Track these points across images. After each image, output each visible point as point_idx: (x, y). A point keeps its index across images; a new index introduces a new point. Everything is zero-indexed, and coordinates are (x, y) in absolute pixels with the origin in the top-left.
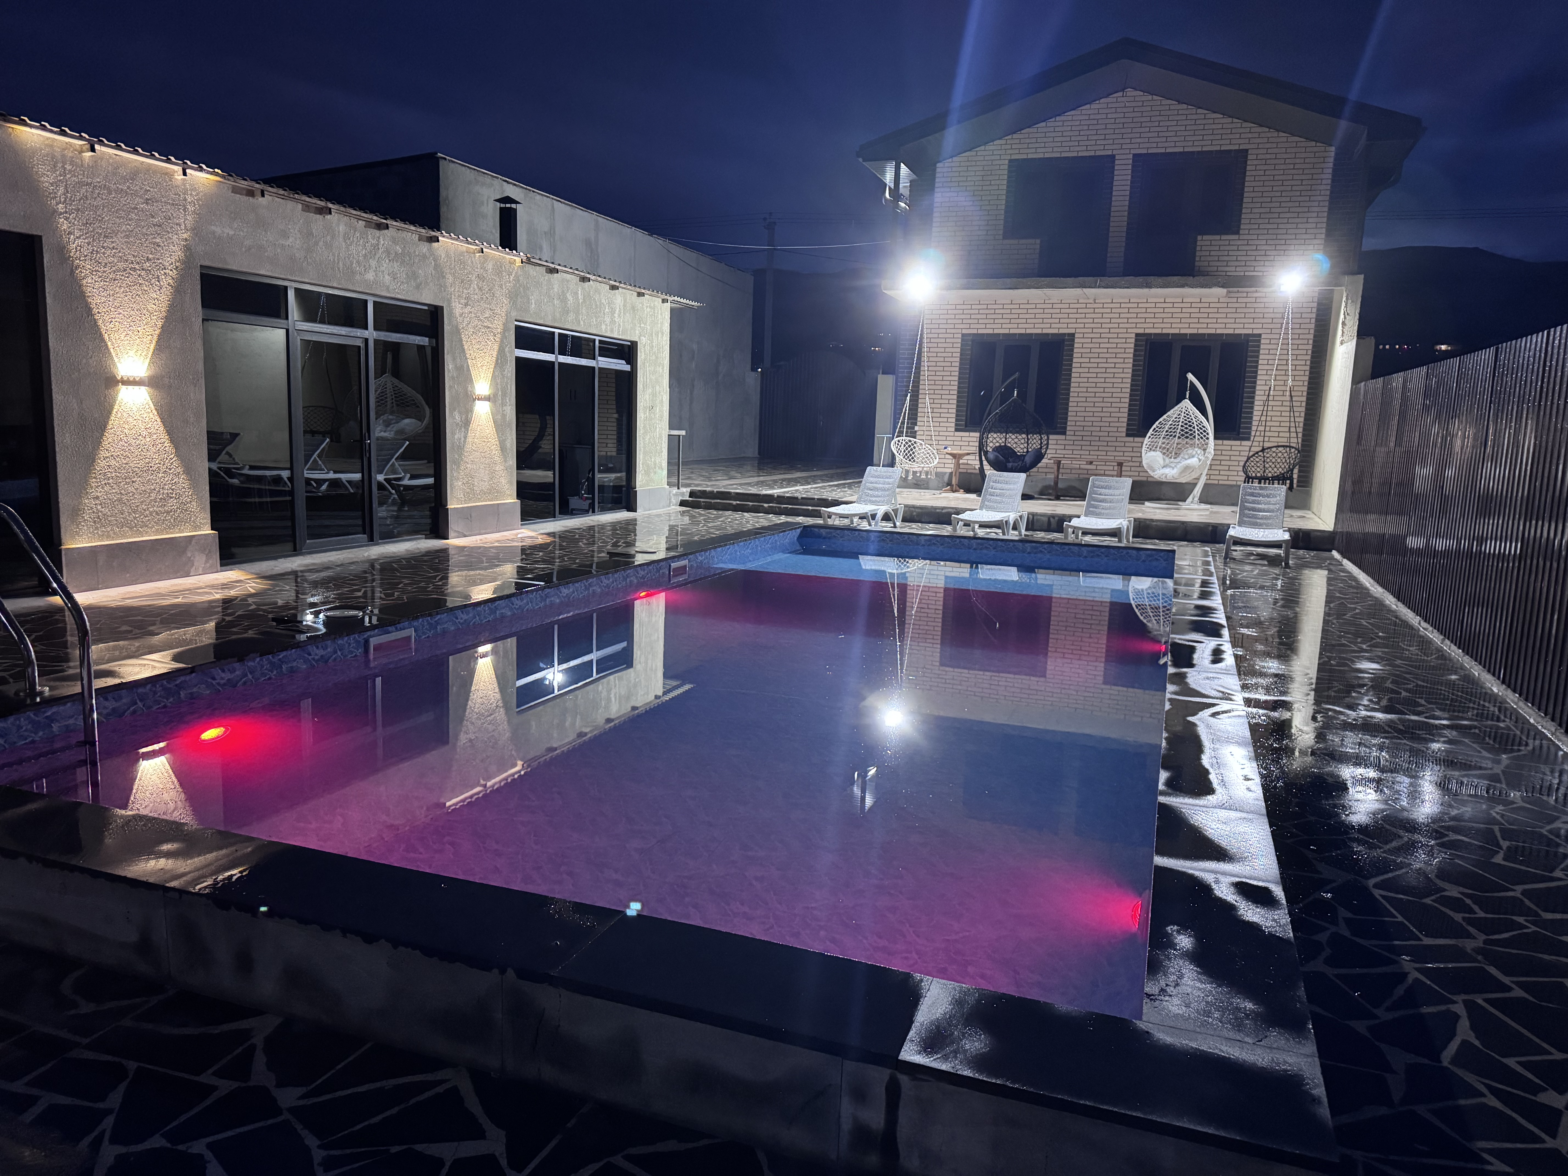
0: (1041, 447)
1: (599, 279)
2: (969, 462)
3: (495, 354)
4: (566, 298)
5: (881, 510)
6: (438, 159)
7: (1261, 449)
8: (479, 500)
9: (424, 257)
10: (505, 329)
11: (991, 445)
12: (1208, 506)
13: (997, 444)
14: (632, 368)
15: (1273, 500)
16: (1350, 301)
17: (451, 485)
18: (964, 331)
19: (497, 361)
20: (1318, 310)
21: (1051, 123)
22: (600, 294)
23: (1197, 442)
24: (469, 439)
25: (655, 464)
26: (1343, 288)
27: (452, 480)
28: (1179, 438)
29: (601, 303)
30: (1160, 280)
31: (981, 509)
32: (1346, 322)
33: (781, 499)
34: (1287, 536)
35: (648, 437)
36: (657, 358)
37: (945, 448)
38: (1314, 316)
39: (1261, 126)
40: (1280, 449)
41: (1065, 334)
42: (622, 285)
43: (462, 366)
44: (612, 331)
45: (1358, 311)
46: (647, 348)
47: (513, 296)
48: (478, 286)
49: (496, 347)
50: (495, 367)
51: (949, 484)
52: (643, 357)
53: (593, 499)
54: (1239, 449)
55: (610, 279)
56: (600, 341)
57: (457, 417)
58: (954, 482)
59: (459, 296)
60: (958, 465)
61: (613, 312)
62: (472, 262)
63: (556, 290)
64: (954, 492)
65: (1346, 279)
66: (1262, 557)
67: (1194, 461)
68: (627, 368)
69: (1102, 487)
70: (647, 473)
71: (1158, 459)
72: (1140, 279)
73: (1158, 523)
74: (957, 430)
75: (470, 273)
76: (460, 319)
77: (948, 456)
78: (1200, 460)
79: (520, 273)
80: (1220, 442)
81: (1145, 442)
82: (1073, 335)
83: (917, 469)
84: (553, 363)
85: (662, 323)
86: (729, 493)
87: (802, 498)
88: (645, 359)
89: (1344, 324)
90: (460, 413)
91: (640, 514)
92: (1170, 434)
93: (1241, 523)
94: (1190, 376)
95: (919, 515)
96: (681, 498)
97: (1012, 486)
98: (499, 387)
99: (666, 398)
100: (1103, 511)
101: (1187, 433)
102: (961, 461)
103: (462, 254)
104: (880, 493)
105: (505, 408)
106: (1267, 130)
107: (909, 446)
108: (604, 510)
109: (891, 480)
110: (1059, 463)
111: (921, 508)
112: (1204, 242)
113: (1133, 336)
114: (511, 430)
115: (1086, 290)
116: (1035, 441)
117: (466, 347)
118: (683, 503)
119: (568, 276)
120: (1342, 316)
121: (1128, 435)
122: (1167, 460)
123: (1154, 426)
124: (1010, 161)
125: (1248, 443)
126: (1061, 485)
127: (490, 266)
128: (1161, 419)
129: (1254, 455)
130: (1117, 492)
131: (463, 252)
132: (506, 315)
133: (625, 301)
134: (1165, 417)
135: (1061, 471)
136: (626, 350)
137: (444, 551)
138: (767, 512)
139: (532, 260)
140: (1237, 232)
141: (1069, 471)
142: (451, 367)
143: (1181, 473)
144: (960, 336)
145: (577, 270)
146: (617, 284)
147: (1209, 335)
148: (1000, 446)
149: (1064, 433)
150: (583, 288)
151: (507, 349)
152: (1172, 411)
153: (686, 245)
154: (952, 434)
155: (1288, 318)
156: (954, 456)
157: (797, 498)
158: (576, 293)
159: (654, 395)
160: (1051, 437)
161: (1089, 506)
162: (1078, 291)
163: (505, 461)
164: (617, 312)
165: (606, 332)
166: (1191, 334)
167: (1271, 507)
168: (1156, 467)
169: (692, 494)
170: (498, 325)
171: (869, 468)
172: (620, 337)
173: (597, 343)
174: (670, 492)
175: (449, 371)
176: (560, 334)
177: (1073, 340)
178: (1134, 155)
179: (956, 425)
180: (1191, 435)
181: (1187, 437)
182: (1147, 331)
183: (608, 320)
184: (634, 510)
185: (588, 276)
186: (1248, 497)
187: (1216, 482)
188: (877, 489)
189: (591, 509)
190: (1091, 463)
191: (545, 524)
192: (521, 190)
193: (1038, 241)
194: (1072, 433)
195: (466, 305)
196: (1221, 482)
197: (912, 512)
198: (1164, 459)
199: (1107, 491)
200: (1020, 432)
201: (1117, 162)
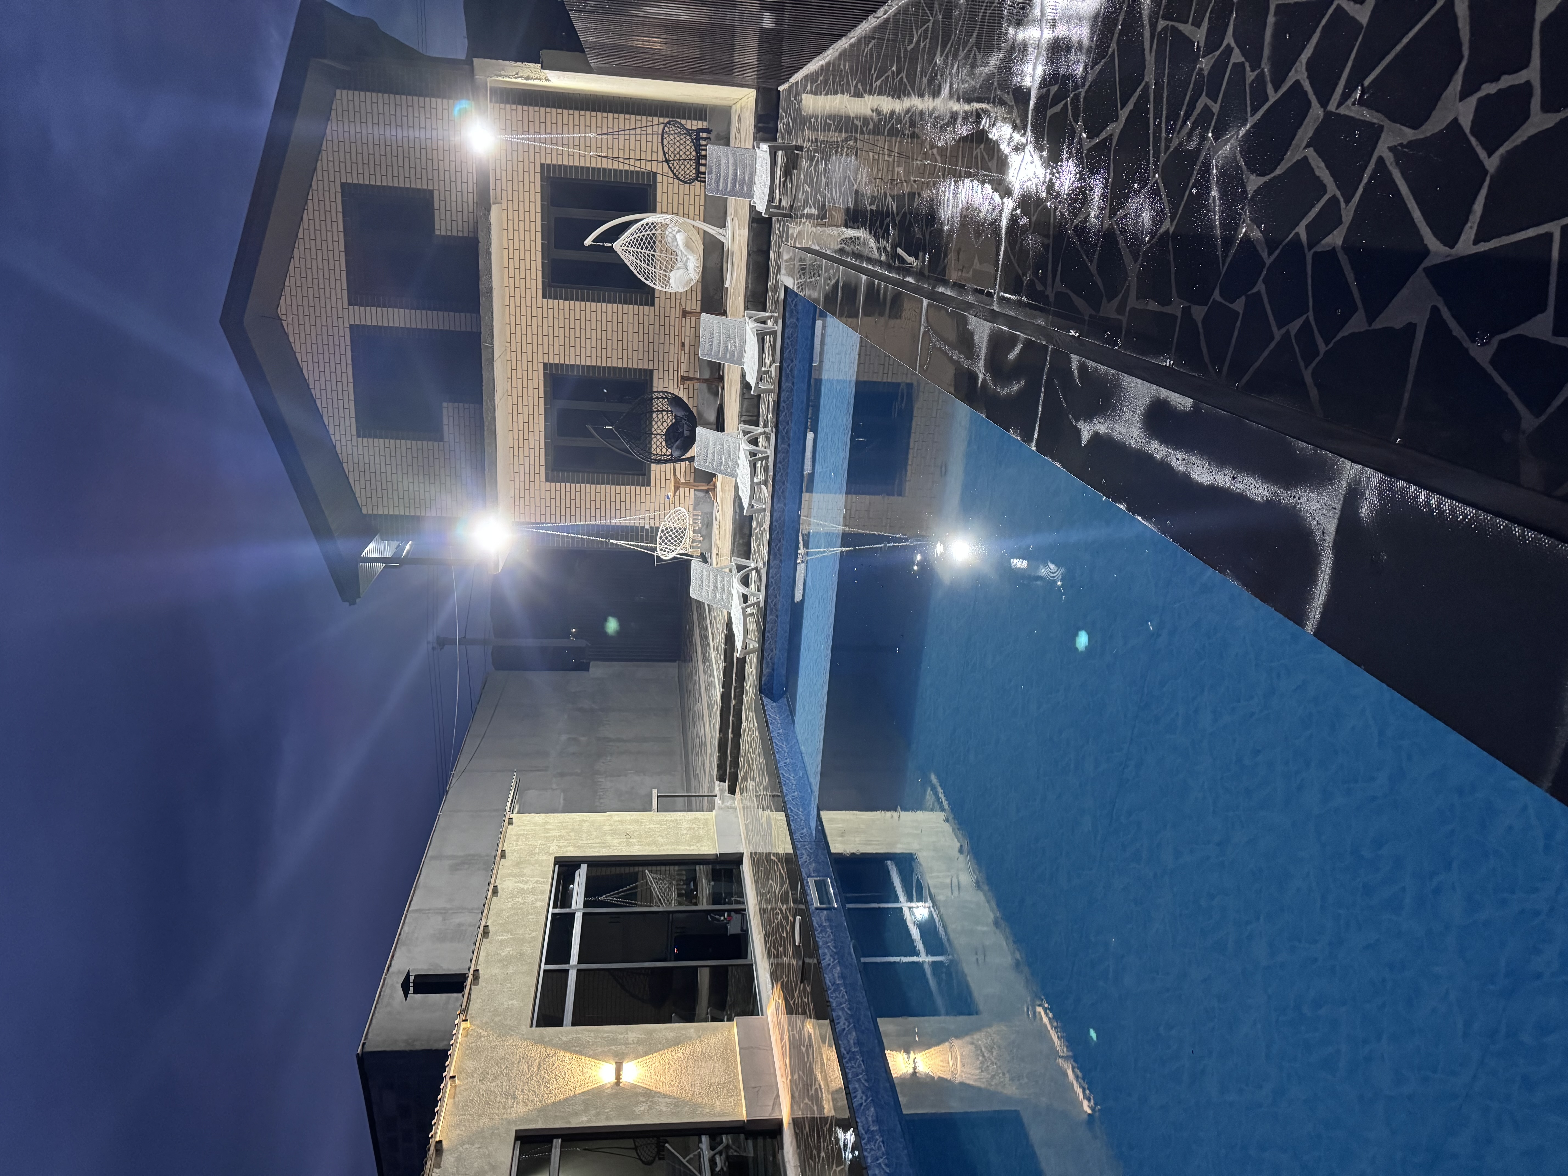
0: (667, 398)
1: (485, 912)
2: (683, 470)
3: (569, 1055)
4: (506, 956)
5: (738, 588)
6: (363, 1053)
7: (665, 164)
8: (736, 1075)
9: (458, 1159)
10: (541, 1041)
11: (664, 450)
12: (729, 218)
13: (664, 443)
14: (584, 862)
15: (723, 161)
16: (503, 73)
17: (720, 1116)
18: (543, 479)
19: (577, 1052)
20: (514, 103)
21: (316, 394)
22: (502, 910)
23: (659, 231)
24: (666, 1090)
25: (690, 829)
26: (489, 80)
27: (714, 1115)
28: (654, 251)
29: (512, 908)
30: (483, 279)
31: (735, 476)
32: (525, 75)
33: (726, 684)
34: (764, 147)
35: (660, 839)
36: (573, 830)
37: (668, 498)
38: (520, 107)
39: (315, 169)
40: (665, 142)
41: (545, 374)
42: (493, 881)
43: (584, 1102)
44: (542, 892)
45: (513, 63)
46: (562, 843)
47: (504, 1031)
48: (493, 1081)
49: (561, 1054)
50: (585, 1055)
51: (707, 492)
52: (571, 849)
53: (729, 911)
54: (666, 188)
55: (486, 897)
56: (554, 907)
57: (642, 1108)
58: (705, 488)
59: (504, 1108)
60: (687, 484)
61: (522, 892)
62: (466, 1090)
63: (497, 971)
64: (715, 488)
65: (479, 77)
66: (787, 173)
67: (680, 238)
68: (584, 867)
69: (711, 345)
70: (699, 839)
71: (678, 275)
72: (483, 300)
73: (750, 281)
74: (649, 484)
75: (478, 1093)
76: (531, 1106)
77: (677, 494)
78: (679, 231)
79: (477, 1022)
80: (659, 205)
81: (660, 288)
82: (545, 365)
83: (692, 529)
84: (578, 970)
85: (535, 824)
86: (720, 740)
87: (725, 662)
88: (575, 846)
89: (527, 78)
90: (637, 1103)
91: (744, 849)
92: (651, 260)
93: (750, 195)
94: (588, 242)
95: (742, 537)
96: (726, 794)
97: (711, 443)
98: (606, 1049)
99: (617, 816)
100: (737, 345)
101: (649, 243)
102: (682, 480)
103: (455, 1105)
104: (719, 585)
105: (630, 1041)
106: (319, 162)
107: (666, 538)
108: (741, 894)
109: (705, 573)
110: (684, 379)
111: (734, 535)
112: (442, 228)
113: (545, 300)
114: (655, 1031)
115: (496, 356)
116: (659, 404)
117: (562, 1097)
118: (732, 791)
119: (483, 954)
120: (519, 80)
121: (653, 304)
122: (679, 265)
123: (643, 279)
124: (358, 436)
125: (659, 177)
126: (707, 375)
127: (470, 1064)
128: (635, 272)
129: (672, 171)
130: (716, 331)
131: (455, 1103)
132: (525, 1040)
133: (510, 875)
134: (632, 269)
135: (691, 375)
136: (564, 868)
137: (796, 1123)
138: (740, 701)
139: (464, 1007)
140: (431, 192)
141: (692, 365)
142: (585, 1119)
143: (693, 252)
144: (548, 484)
145: (475, 944)
146: (491, 887)
147: (542, 220)
148: (666, 441)
149: (651, 371)
150: (496, 933)
151: (564, 1039)
152: (626, 261)
153: (458, 750)
154: (653, 489)
155: (523, 139)
156: (677, 488)
157: (725, 667)
158: (501, 942)
159: (614, 833)
160: (655, 389)
161: (731, 361)
162: (497, 365)
163: (690, 1038)
164: (521, 885)
165: (544, 900)
166: (542, 240)
167: (731, 161)
168: (687, 278)
169: (722, 779)
170: (536, 1052)
171: (691, 595)
172: (550, 880)
173: (557, 911)
174: (720, 808)
175: (589, 1121)
176: (546, 964)
177: (551, 364)
178: (350, 304)
179: (643, 485)
180: (651, 238)
181: (654, 243)
182: (540, 286)
183: (530, 898)
184: (741, 855)
185: (482, 928)
186: (721, 188)
187: (702, 208)
188: (715, 588)
189: (742, 913)
190: (683, 345)
191: (761, 980)
192: (398, 950)
193: (445, 404)
194: (651, 363)
195: (514, 1097)
196: (702, 203)
197: (739, 544)
198: (678, 269)
199: (715, 340)
200: (651, 419)
201: (357, 323)
